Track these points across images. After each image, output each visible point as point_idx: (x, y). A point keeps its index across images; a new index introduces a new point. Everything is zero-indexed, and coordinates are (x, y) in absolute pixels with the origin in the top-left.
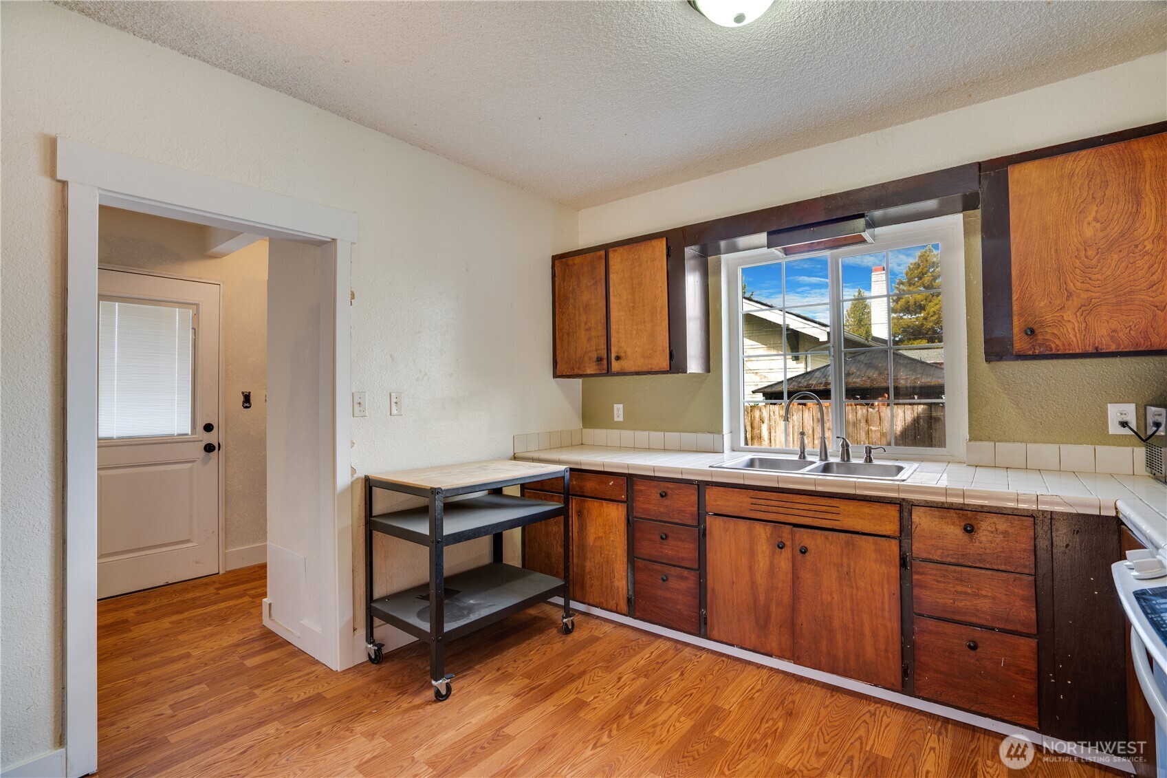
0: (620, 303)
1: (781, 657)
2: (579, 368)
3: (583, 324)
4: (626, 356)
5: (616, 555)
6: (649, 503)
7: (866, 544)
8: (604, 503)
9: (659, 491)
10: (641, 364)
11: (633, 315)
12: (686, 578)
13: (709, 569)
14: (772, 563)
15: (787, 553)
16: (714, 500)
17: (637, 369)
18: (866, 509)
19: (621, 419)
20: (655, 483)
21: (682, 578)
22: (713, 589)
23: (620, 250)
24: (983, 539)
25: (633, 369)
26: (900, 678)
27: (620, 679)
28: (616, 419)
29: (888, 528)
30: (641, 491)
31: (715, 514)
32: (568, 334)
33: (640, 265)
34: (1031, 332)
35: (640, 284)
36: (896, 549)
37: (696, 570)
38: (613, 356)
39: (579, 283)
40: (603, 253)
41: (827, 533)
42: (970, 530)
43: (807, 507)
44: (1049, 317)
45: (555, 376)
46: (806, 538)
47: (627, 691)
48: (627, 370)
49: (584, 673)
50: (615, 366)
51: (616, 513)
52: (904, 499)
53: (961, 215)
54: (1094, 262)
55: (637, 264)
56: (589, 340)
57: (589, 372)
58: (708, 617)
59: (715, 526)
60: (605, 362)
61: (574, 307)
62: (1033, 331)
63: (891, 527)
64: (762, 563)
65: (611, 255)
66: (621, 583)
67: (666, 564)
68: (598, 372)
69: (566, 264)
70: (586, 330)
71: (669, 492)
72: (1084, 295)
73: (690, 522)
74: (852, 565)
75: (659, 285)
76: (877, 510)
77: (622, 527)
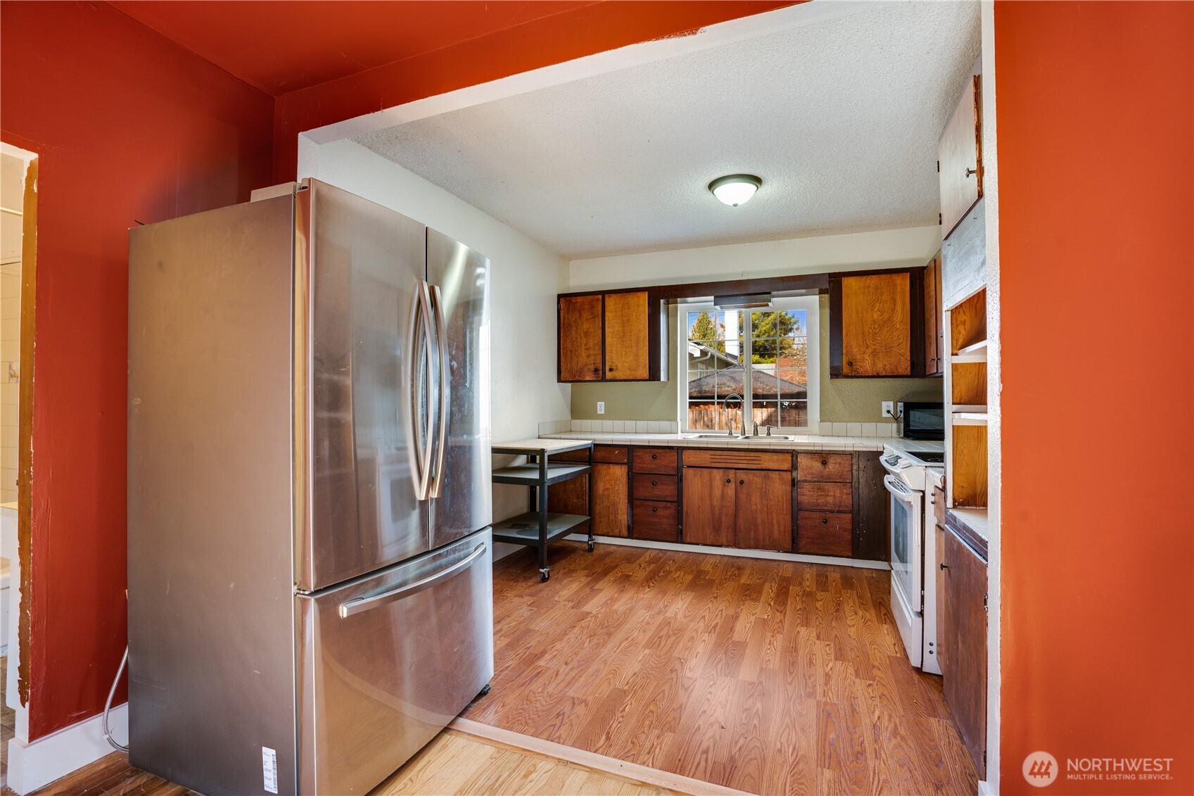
0: (613, 333)
1: (728, 546)
2: (580, 376)
3: (583, 345)
4: (617, 369)
5: (620, 499)
6: (645, 463)
7: (775, 475)
8: (611, 466)
9: (652, 455)
10: (628, 375)
11: (623, 341)
12: (670, 507)
13: (685, 501)
14: (723, 492)
15: (732, 485)
16: (688, 458)
17: (625, 378)
18: (775, 457)
19: (603, 412)
20: (648, 450)
21: (666, 508)
22: (687, 512)
23: (614, 296)
24: (830, 467)
25: (622, 378)
26: (791, 545)
27: (640, 566)
28: (599, 412)
29: (786, 466)
30: (638, 456)
31: (688, 467)
32: (571, 351)
33: (629, 308)
34: (850, 364)
35: (628, 321)
36: (790, 477)
37: (675, 502)
38: (607, 368)
39: (580, 316)
40: (600, 297)
41: (754, 471)
42: (824, 463)
43: (744, 458)
44: (859, 357)
45: (559, 380)
46: (742, 475)
47: (648, 569)
48: (618, 378)
49: (617, 566)
50: (609, 375)
51: (619, 472)
52: (794, 450)
53: (818, 296)
54: (877, 331)
55: (626, 307)
56: (588, 356)
57: (587, 378)
58: (684, 530)
59: (689, 474)
60: (601, 372)
61: (577, 333)
62: (852, 364)
63: (787, 466)
64: (717, 493)
65: (607, 299)
66: (623, 516)
67: (656, 501)
68: (595, 379)
69: (570, 301)
70: (586, 349)
71: (658, 455)
72: (873, 347)
73: (672, 473)
74: (768, 487)
75: (643, 323)
76: (781, 456)
77: (624, 480)
